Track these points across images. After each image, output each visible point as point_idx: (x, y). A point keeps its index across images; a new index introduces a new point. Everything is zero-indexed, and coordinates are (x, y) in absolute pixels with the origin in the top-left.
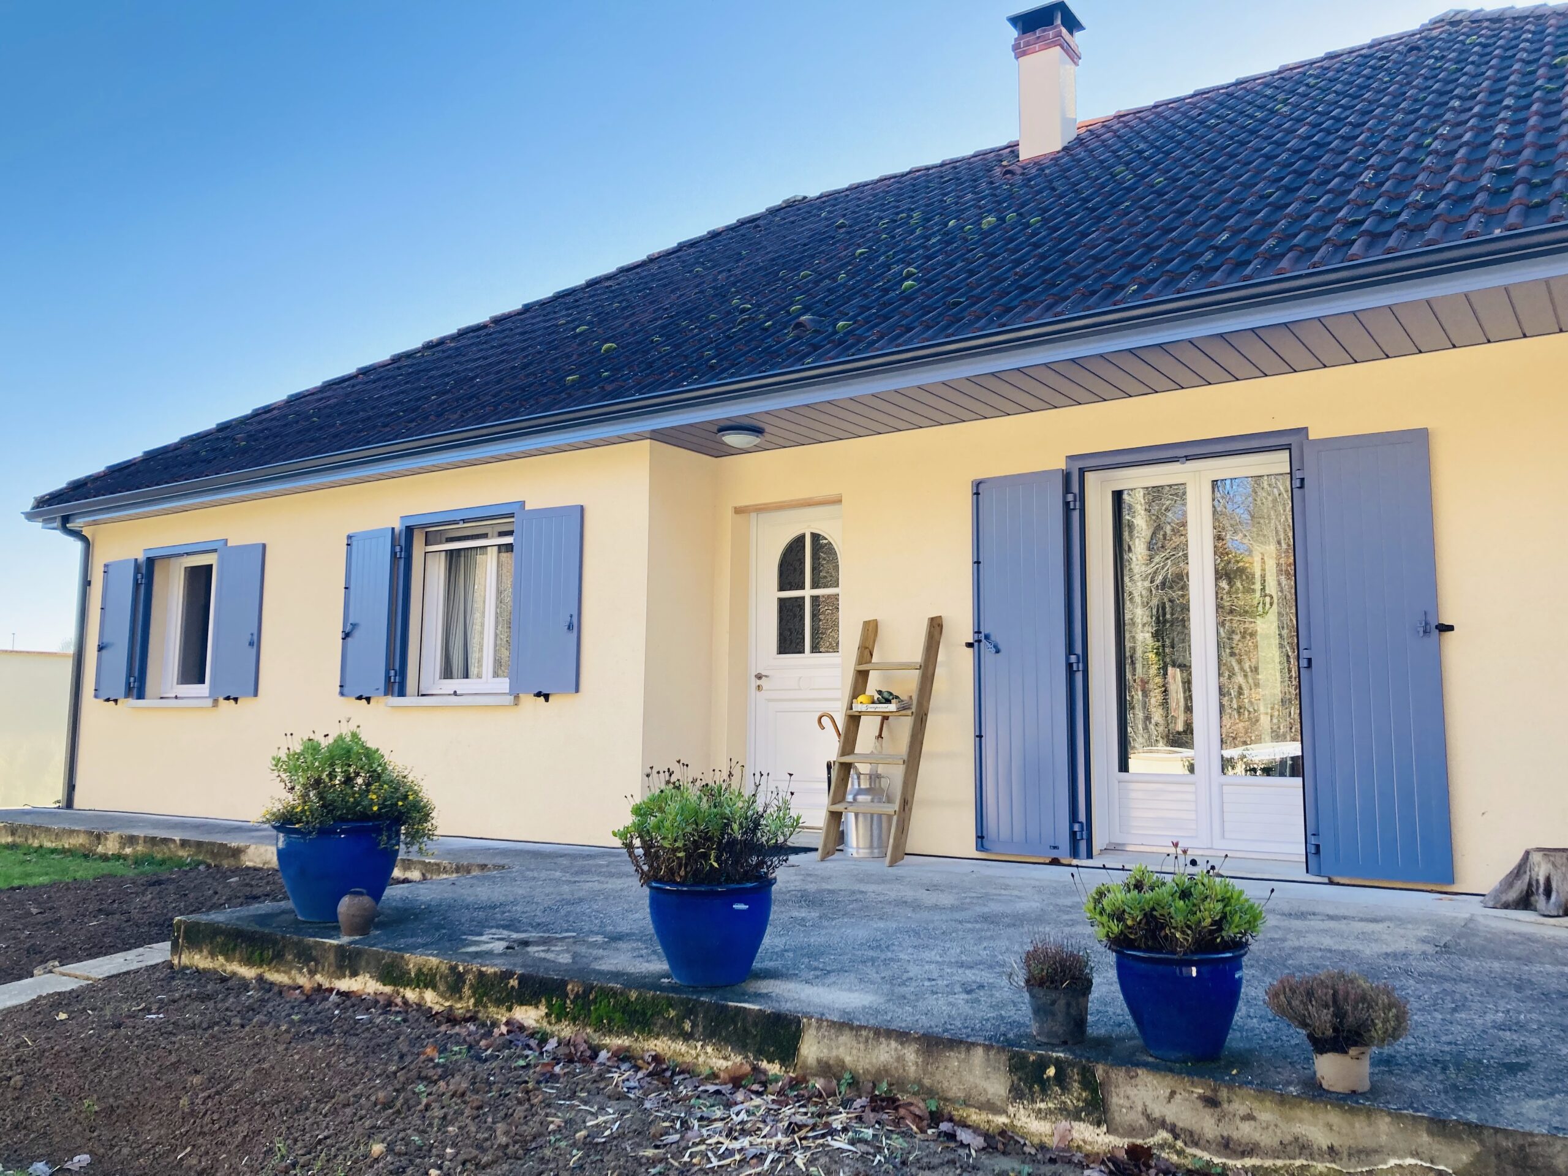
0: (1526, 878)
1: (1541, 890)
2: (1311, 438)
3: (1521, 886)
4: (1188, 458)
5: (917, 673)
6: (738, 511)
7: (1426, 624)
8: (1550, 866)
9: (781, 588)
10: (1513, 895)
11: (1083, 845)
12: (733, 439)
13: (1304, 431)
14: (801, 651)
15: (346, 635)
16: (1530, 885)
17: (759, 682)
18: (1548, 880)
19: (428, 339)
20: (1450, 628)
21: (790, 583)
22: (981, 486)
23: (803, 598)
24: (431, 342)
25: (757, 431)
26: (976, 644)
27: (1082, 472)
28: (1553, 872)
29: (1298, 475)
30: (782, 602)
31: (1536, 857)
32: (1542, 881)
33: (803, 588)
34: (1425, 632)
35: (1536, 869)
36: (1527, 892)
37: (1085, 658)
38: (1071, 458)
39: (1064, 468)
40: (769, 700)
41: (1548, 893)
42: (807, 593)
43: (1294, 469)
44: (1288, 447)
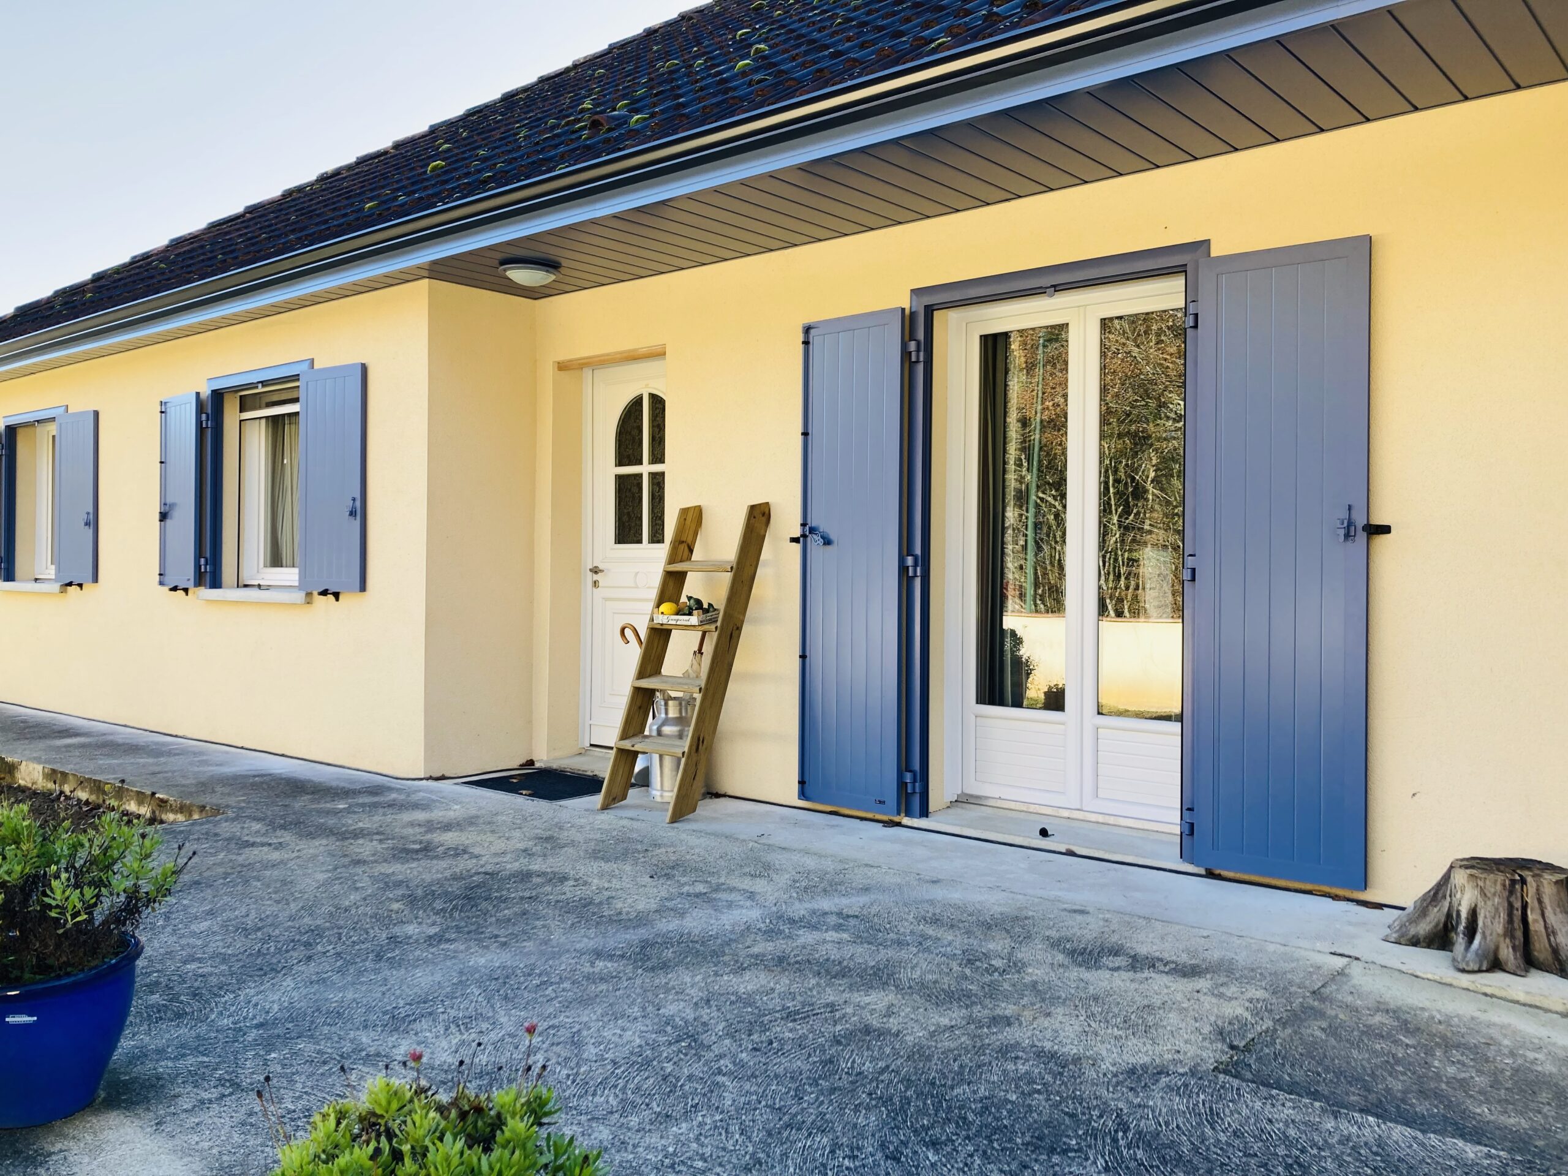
0: (1446, 904)
1: (1461, 928)
2: (1213, 254)
3: (1437, 915)
4: (1057, 288)
5: (728, 577)
6: (562, 367)
7: (1350, 524)
8: (1476, 892)
9: (620, 463)
10: (1424, 928)
11: (916, 801)
12: (520, 275)
13: (1203, 245)
14: (640, 541)
15: (163, 517)
16: (1449, 915)
17: (596, 577)
18: (1473, 913)
19: (323, 171)
20: (1386, 530)
21: (628, 457)
22: (812, 332)
23: (640, 476)
24: (326, 173)
25: (550, 265)
26: (801, 539)
27: (930, 311)
28: (1481, 904)
29: (1191, 310)
30: (620, 480)
31: (1460, 878)
32: (1464, 914)
33: (640, 462)
34: (1347, 536)
35: (1458, 895)
36: (1445, 925)
37: (925, 561)
38: (915, 292)
39: (907, 305)
40: (606, 599)
41: (1471, 932)
42: (645, 469)
43: (1188, 301)
44: (1181, 269)
